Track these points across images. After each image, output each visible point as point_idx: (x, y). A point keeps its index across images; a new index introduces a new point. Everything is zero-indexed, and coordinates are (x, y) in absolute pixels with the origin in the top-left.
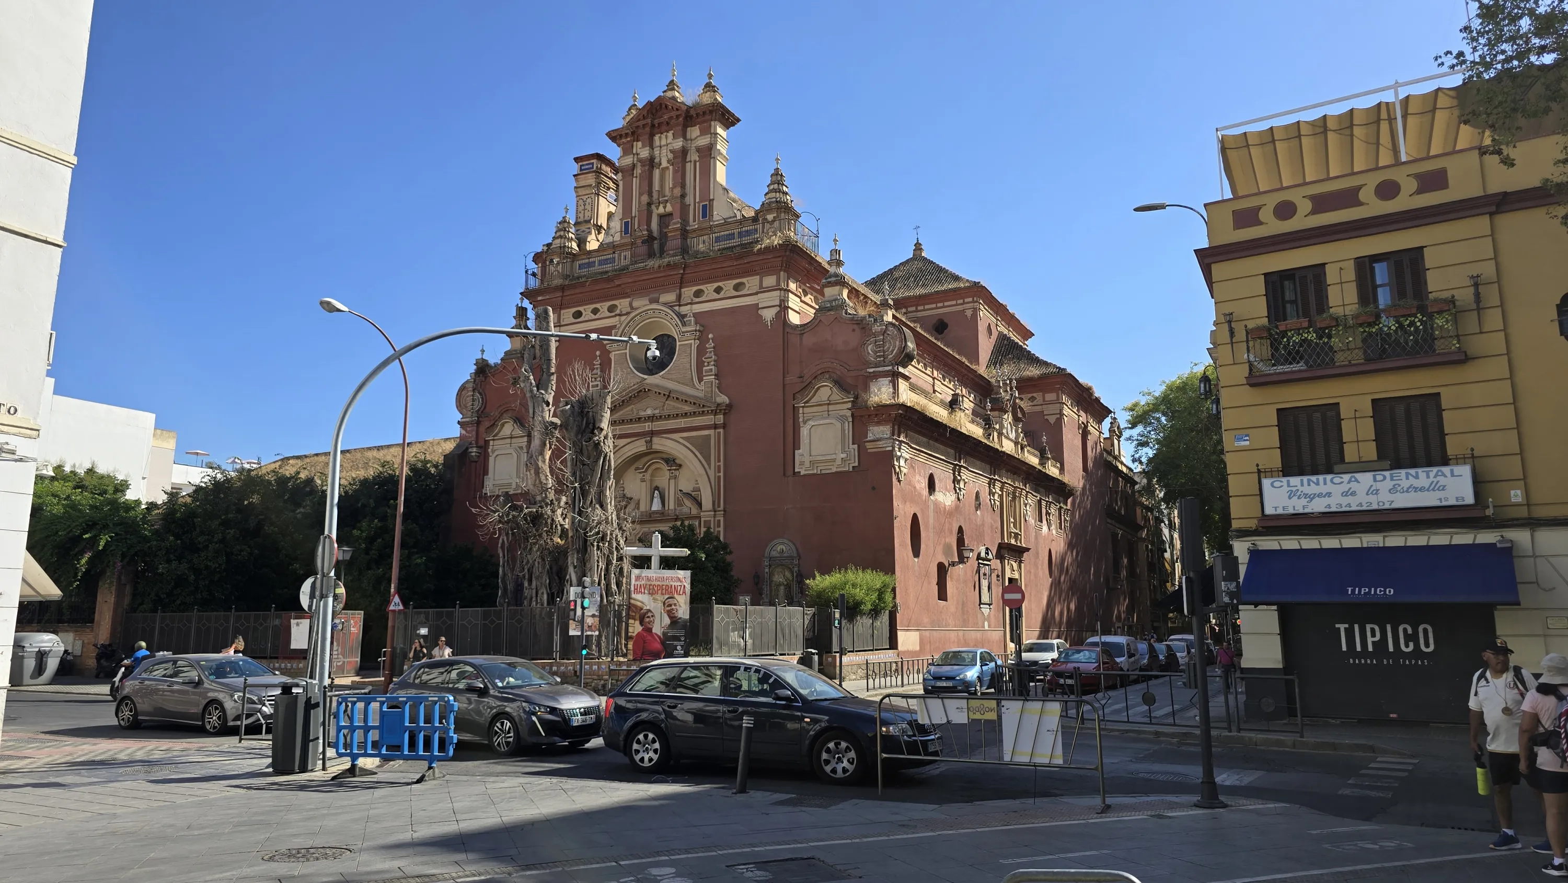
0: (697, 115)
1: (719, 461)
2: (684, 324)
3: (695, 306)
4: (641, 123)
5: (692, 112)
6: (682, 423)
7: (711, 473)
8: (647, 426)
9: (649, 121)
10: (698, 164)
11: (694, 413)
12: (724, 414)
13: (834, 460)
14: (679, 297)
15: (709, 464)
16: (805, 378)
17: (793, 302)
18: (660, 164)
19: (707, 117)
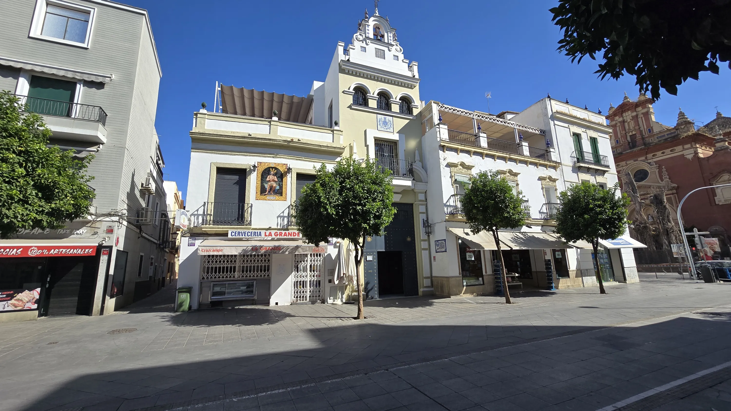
0: (639, 104)
2: (651, 165)
3: (653, 159)
4: (617, 112)
10: (643, 118)
12: (676, 190)
14: (646, 158)
16: (714, 174)
17: (700, 150)
19: (645, 103)
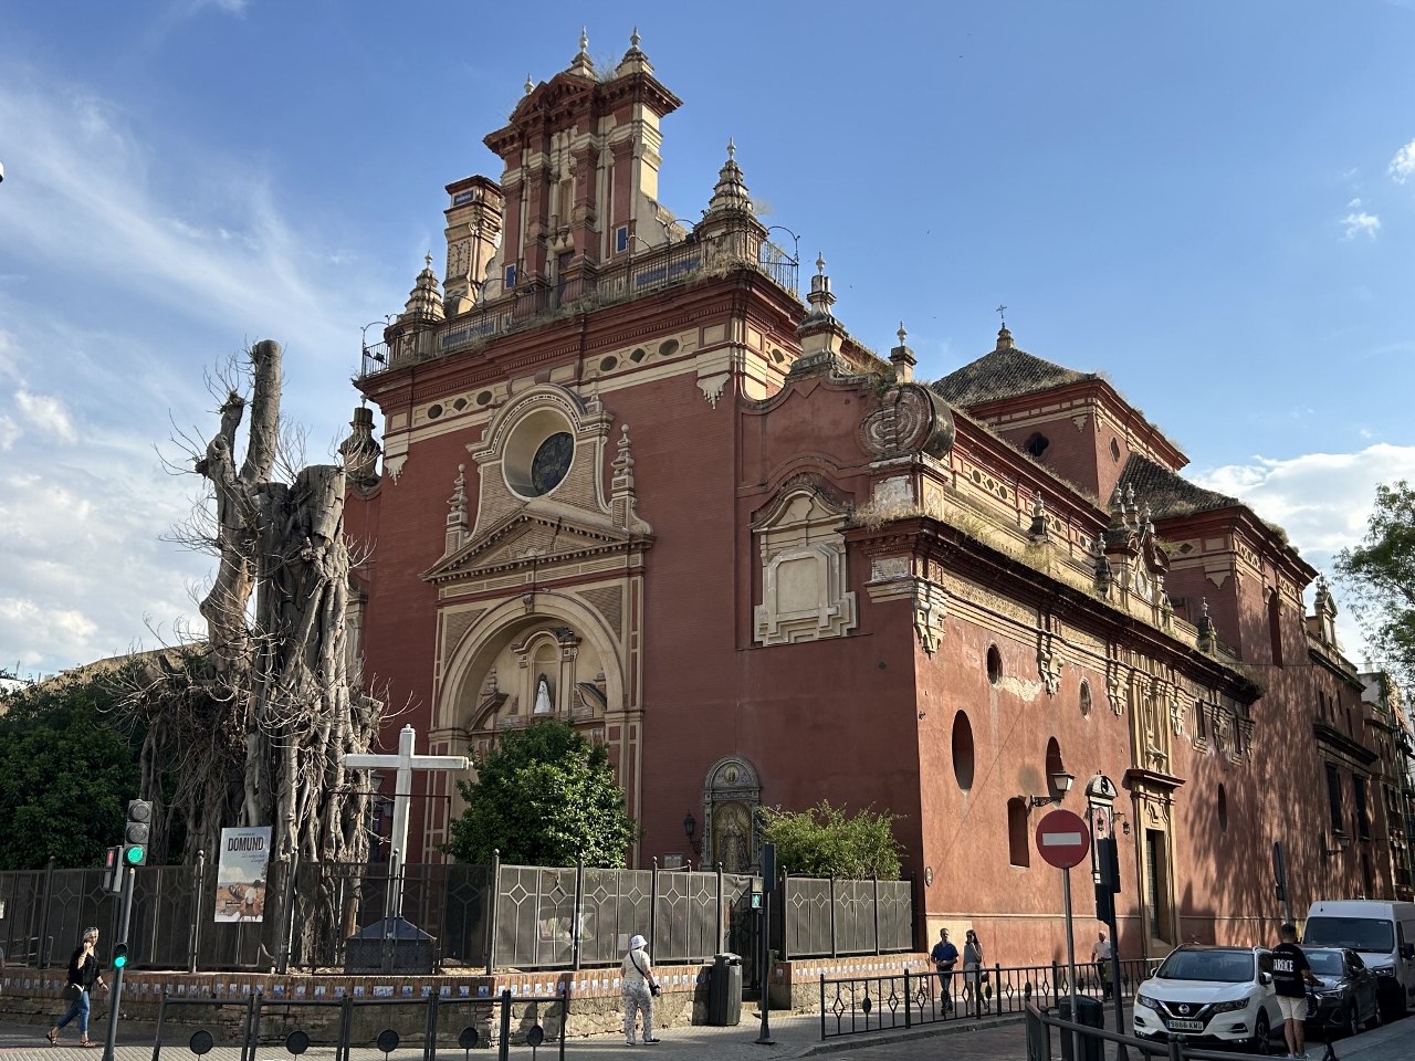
0: (613, 95)
1: (635, 629)
2: (584, 411)
3: (602, 384)
4: (530, 118)
5: (605, 92)
6: (580, 569)
7: (622, 648)
8: (529, 577)
9: (541, 112)
10: (613, 170)
11: (597, 550)
12: (644, 552)
13: (815, 620)
14: (579, 372)
15: (619, 635)
16: (770, 486)
17: (753, 365)
18: (560, 176)
19: (627, 97)
